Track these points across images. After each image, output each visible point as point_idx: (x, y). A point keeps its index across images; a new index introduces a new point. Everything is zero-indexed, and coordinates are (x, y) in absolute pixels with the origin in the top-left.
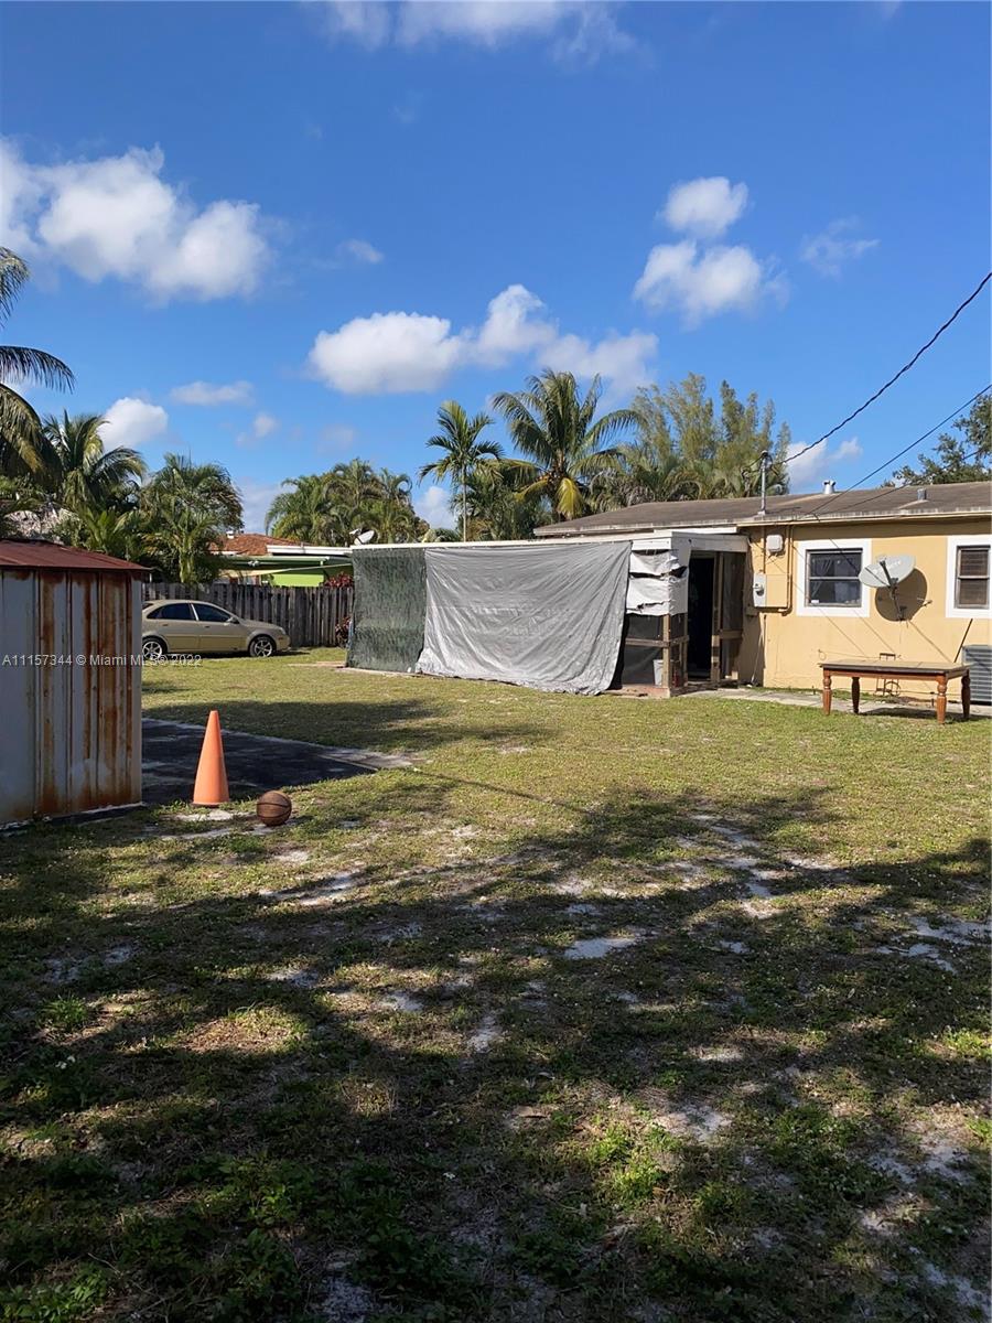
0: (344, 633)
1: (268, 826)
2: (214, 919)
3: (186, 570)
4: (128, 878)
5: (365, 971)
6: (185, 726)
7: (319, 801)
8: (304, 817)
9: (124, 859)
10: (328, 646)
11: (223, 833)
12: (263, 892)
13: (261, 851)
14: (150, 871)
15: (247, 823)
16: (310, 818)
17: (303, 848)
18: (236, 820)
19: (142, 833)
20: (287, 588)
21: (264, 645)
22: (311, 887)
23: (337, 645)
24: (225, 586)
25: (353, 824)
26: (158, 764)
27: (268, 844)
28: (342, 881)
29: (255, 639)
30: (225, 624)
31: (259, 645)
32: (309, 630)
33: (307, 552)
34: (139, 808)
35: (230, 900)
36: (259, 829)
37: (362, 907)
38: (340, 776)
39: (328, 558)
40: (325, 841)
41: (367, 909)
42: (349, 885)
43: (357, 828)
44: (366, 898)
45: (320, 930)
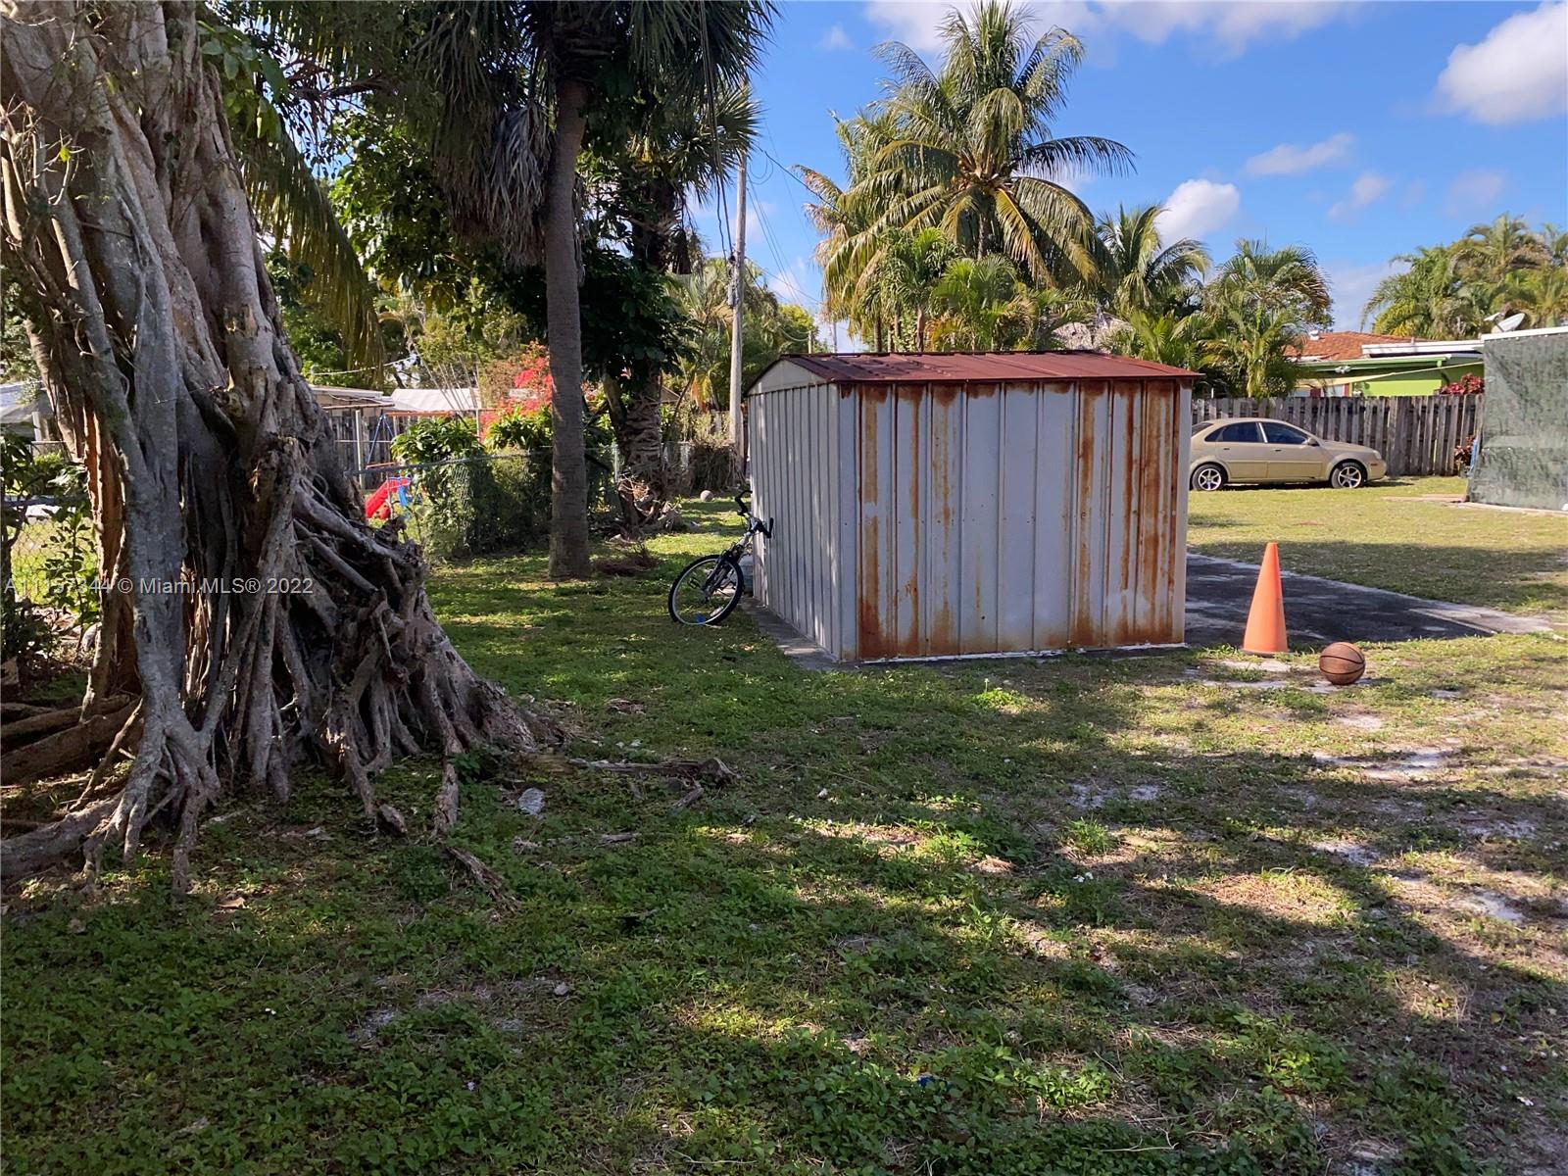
0: (1466, 457)
1: (1334, 683)
2: (1256, 773)
3: (1256, 380)
4: (1160, 719)
5: (1443, 861)
6: (1242, 566)
7: (1405, 663)
8: (1382, 679)
9: (1159, 699)
10: (1443, 474)
11: (1276, 686)
12: (1320, 755)
13: (1320, 710)
14: (1186, 715)
15: (1307, 678)
16: (1390, 681)
17: (1376, 714)
18: (1293, 674)
19: (1181, 676)
20: (1387, 399)
22: (1380, 758)
23: (1456, 473)
25: (1450, 694)
26: (1206, 604)
27: (1331, 704)
28: (1426, 757)
29: (1339, 466)
30: (1301, 447)
31: (1344, 473)
32: (1415, 453)
33: (1420, 350)
34: (1182, 649)
35: (1277, 757)
36: (1323, 686)
37: (1450, 790)
38: (1438, 636)
39: (1449, 356)
40: (1406, 709)
41: (1457, 794)
42: (1435, 763)
43: (1456, 699)
44: (1457, 782)
45: (1388, 807)
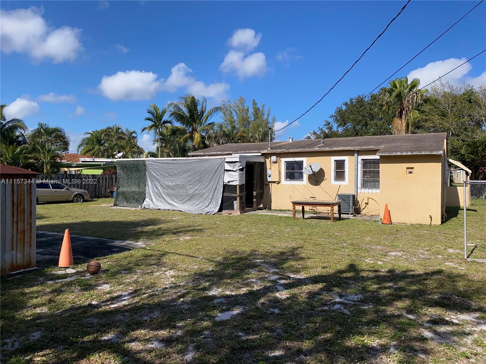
0: (112, 192)
1: (91, 274)
2: (75, 316)
3: (47, 169)
4: (35, 301)
5: (141, 332)
6: (50, 233)
7: (111, 263)
8: (106, 270)
9: (32, 292)
10: (106, 197)
11: (73, 278)
12: (94, 303)
13: (90, 285)
14: (44, 298)
15: (83, 274)
16: (108, 270)
17: (107, 283)
18: (78, 273)
19: (37, 281)
20: (88, 175)
21: (80, 198)
22: (113, 299)
23: (109, 197)
24: (63, 174)
25: (126, 272)
26: (41, 250)
27: (93, 282)
28: (125, 296)
29: (76, 196)
30: (63, 190)
31: (77, 198)
32: (97, 192)
33: (95, 160)
34: (36, 270)
35: (81, 307)
36: (88, 276)
37: (135, 306)
38: (118, 252)
39: (105, 163)
40: (116, 279)
41: (137, 307)
42: (128, 297)
43: (128, 273)
44: (136, 302)
45: (119, 317)
